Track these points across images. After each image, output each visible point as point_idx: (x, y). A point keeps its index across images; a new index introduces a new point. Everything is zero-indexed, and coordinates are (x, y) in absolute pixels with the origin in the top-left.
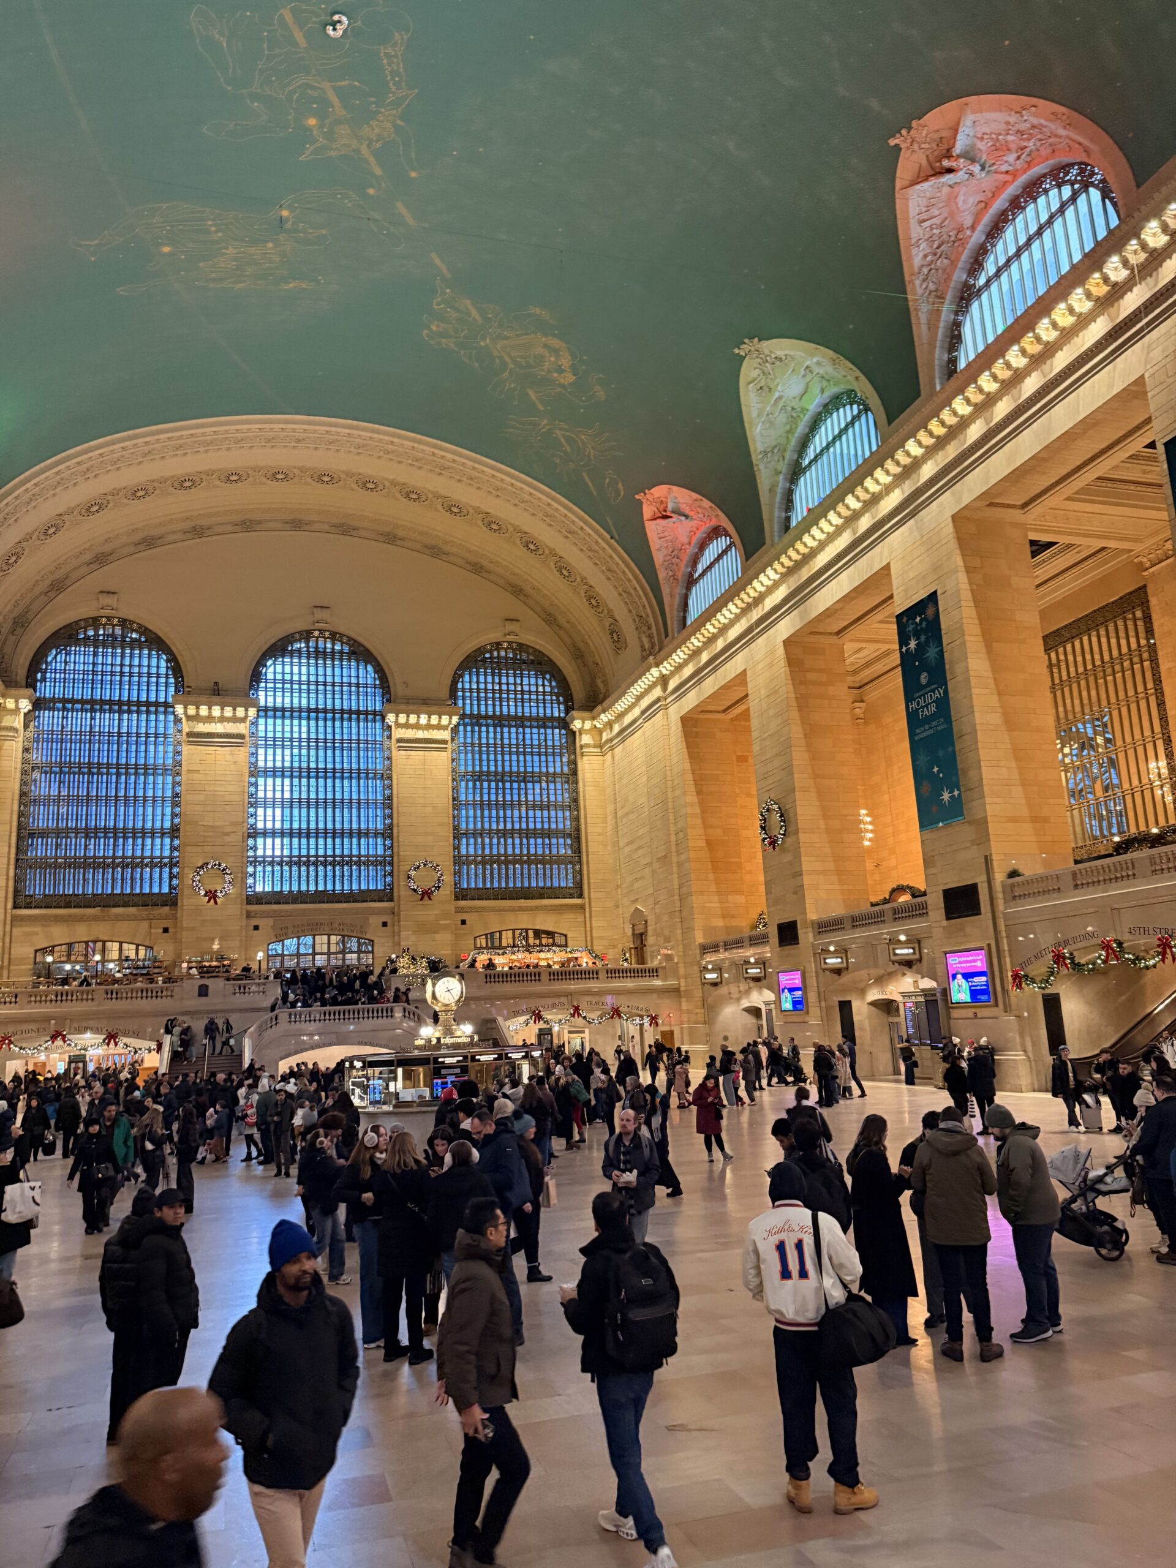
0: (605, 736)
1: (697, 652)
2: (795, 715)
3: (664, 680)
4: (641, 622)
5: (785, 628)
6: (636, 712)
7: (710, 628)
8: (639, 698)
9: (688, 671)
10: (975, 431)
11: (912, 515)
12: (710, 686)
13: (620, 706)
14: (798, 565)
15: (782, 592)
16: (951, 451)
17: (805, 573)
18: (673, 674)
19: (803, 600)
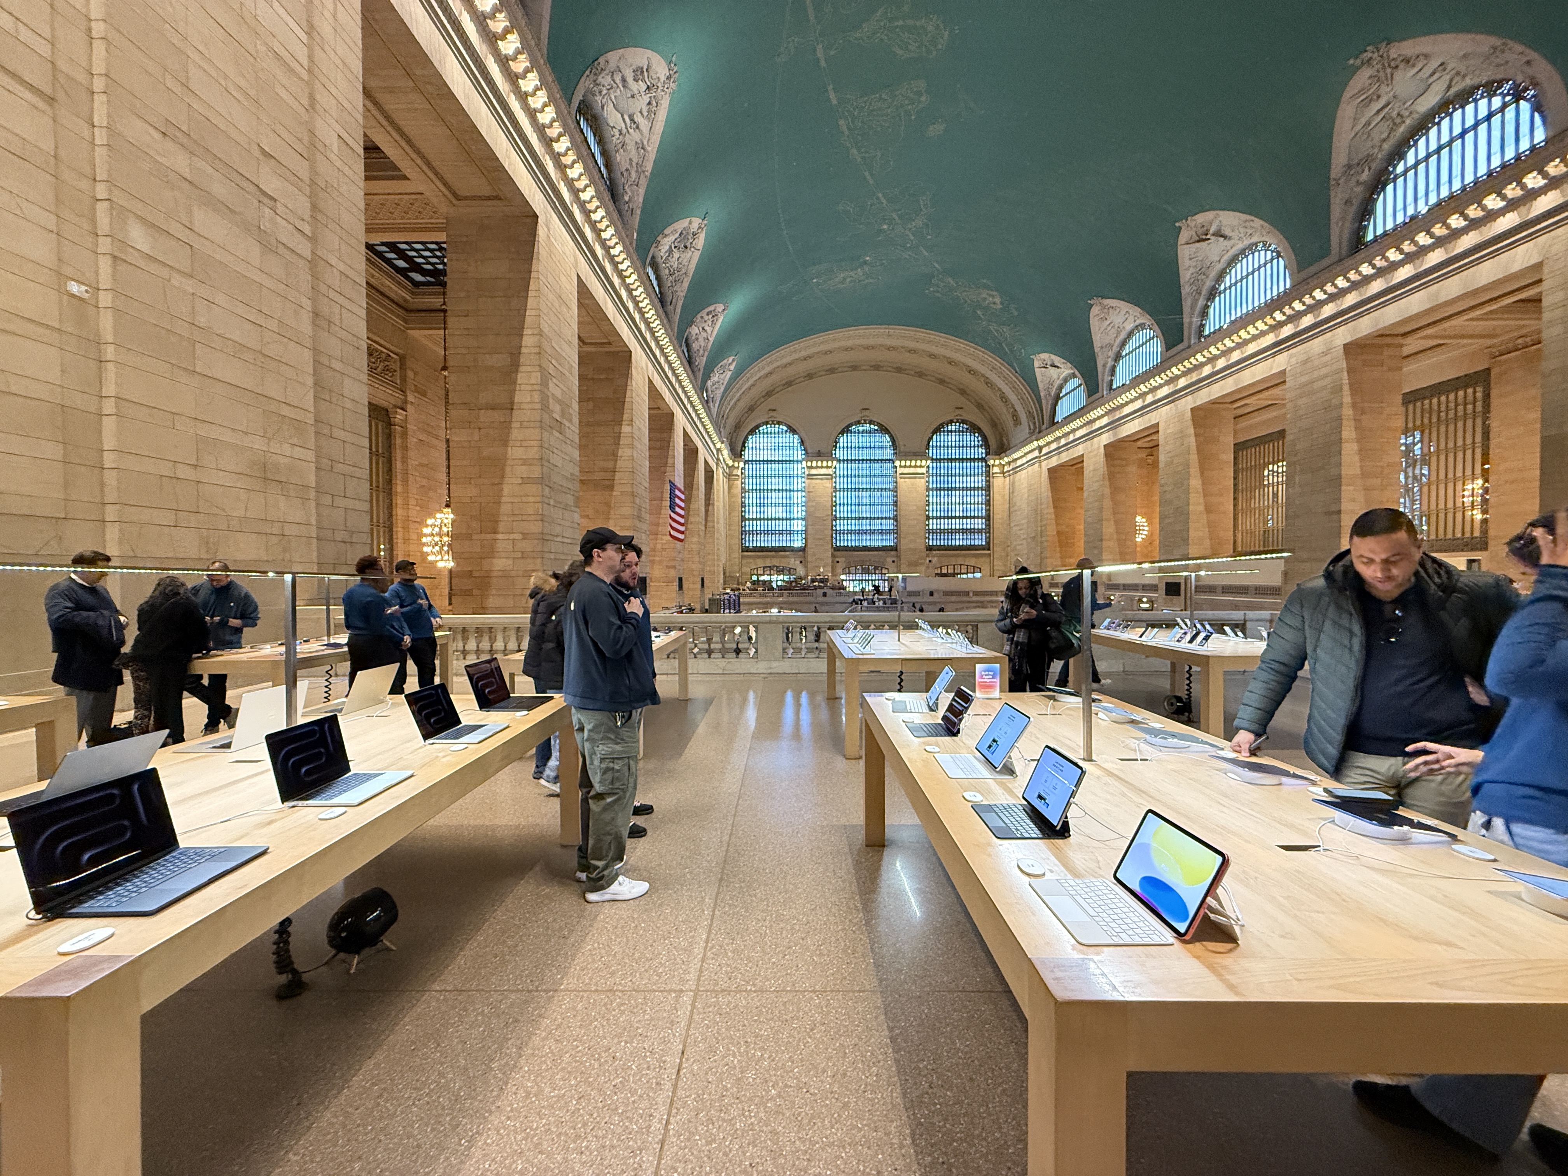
0: (1006, 469)
1: (1058, 439)
2: (1107, 483)
3: (1040, 448)
4: (1030, 414)
5: (1106, 438)
6: (1024, 460)
7: (1066, 429)
8: (1026, 454)
9: (1054, 446)
10: (1207, 370)
11: (1173, 401)
12: (1065, 457)
13: (1015, 456)
14: (1114, 410)
15: (1105, 421)
16: (1194, 377)
17: (1118, 415)
18: (1045, 446)
19: (1116, 427)
